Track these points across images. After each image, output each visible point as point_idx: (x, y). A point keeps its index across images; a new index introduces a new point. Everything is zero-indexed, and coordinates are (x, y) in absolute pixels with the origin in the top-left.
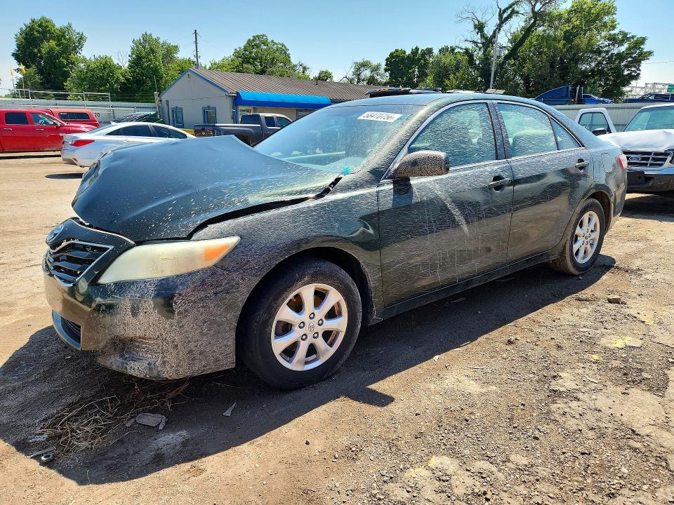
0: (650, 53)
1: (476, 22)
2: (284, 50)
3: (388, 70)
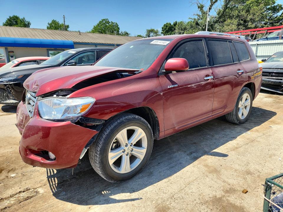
1: (199, 5)
2: (117, 26)
3: (162, 33)
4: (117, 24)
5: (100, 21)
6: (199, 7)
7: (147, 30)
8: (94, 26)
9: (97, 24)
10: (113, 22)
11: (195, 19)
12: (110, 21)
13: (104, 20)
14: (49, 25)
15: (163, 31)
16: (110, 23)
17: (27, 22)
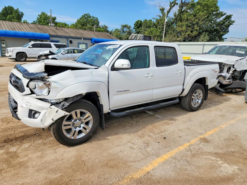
0: (234, 22)
1: (161, 8)
2: (97, 20)
3: (134, 28)
4: (97, 18)
5: (83, 16)
6: (160, 10)
7: (122, 25)
8: (78, 19)
9: (80, 18)
10: (94, 17)
11: (157, 19)
12: (91, 16)
13: (86, 15)
14: (39, 17)
15: (135, 26)
16: (91, 17)
17: (21, 12)
